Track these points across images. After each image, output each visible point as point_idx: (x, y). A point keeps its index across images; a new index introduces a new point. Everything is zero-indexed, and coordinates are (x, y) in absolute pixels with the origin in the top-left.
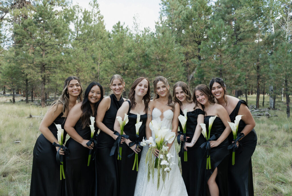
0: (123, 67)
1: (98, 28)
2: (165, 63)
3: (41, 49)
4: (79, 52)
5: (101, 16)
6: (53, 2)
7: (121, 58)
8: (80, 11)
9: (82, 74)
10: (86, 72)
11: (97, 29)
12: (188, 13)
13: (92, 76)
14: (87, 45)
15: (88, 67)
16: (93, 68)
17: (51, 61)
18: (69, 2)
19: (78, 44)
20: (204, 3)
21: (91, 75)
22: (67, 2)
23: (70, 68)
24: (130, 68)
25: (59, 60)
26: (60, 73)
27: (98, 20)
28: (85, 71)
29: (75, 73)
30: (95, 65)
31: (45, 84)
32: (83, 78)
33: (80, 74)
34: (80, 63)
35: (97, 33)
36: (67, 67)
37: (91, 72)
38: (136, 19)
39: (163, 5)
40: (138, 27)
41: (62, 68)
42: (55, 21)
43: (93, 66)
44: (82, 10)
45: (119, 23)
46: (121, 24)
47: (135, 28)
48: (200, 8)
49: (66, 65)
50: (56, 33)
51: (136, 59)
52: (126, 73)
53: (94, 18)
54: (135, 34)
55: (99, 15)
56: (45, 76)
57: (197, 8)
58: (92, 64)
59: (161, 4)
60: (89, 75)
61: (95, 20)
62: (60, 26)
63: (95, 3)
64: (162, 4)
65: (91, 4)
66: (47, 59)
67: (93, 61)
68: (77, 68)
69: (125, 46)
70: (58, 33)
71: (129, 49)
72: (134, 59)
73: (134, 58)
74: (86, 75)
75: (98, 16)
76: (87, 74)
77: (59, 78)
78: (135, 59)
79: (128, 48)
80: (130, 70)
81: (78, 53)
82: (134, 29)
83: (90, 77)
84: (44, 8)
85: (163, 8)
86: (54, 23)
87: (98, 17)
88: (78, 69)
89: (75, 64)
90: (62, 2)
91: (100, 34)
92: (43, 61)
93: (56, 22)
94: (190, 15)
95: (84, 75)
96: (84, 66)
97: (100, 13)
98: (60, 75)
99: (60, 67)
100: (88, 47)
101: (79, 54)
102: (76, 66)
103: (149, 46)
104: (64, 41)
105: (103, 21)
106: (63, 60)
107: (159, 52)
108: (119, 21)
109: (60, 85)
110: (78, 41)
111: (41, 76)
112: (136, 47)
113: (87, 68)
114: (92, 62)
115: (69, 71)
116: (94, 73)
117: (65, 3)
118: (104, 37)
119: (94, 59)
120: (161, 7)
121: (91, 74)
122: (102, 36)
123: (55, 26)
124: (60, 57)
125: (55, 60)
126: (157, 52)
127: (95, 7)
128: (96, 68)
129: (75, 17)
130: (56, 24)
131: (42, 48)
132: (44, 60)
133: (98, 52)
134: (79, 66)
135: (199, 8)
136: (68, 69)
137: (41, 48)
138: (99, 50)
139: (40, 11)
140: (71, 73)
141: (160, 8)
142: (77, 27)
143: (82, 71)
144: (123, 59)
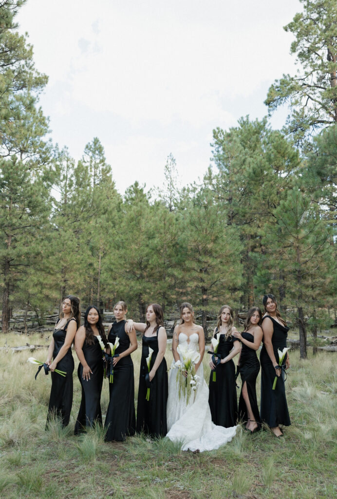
0: (140, 264)
1: (100, 194)
2: (208, 258)
3: (5, 235)
4: (67, 238)
5: (106, 167)
6: (25, 148)
7: (136, 250)
8: (71, 166)
9: (72, 276)
10: (78, 273)
11: (99, 196)
12: (255, 166)
13: (89, 279)
14: (81, 224)
15: (81, 263)
16: (91, 265)
17: (22, 255)
18: (52, 146)
19: (66, 224)
20: (283, 148)
21: (87, 277)
22: (49, 146)
23: (51, 266)
24: (152, 266)
25: (34, 253)
26: (35, 274)
27: (101, 174)
28: (76, 270)
29: (60, 275)
30: (93, 260)
31: (9, 294)
32: (73, 283)
33: (68, 275)
34: (68, 258)
35: (98, 202)
36: (48, 265)
37: (86, 272)
38: (169, 169)
39: (217, 146)
40: (174, 184)
41: (38, 266)
42: (29, 188)
43: (89, 261)
44: (73, 165)
45: (136, 184)
46: (140, 187)
47: (168, 185)
48: (277, 157)
49: (45, 261)
50: (31, 208)
51: (162, 251)
52: (145, 274)
53: (95, 172)
54: (168, 196)
55: (103, 165)
56: (10, 279)
57: (272, 156)
58: (88, 258)
59: (214, 145)
60: (82, 277)
61: (95, 175)
62: (37, 196)
63: (97, 145)
64: (216, 143)
65: (89, 147)
66: (14, 251)
67: (90, 253)
68: (63, 266)
69: (143, 229)
70: (33, 208)
71: (151, 232)
72: (158, 252)
73: (158, 249)
74: (78, 277)
75: (101, 167)
76: (80, 274)
77: (32, 284)
78: (160, 251)
79: (148, 230)
80: (152, 269)
81: (65, 240)
82: (167, 187)
83: (85, 280)
84: (14, 167)
85: (218, 151)
86: (28, 192)
87: (101, 169)
88: (65, 267)
89: (61, 259)
90: (41, 147)
91: (103, 205)
92: (8, 254)
93: (31, 189)
94: (260, 169)
95: (74, 278)
96: (75, 262)
97: (106, 162)
98: (35, 279)
99: (35, 263)
100: (82, 227)
101: (66, 242)
102: (62, 262)
103: (183, 230)
104: (43, 220)
105: (111, 175)
106: (41, 253)
107: (199, 239)
108: (136, 182)
109: (34, 295)
110: (65, 218)
111: (5, 280)
112: (162, 231)
113: (79, 264)
114: (89, 255)
115: (49, 271)
116: (92, 273)
117: (45, 147)
118: (109, 209)
119: (92, 249)
120: (213, 149)
121: (87, 275)
122: (106, 208)
123: (30, 196)
124: (36, 247)
125: (27, 254)
126: (196, 240)
127: (97, 152)
128: (95, 265)
129: (62, 177)
130: (32, 194)
131: (7, 233)
132: (10, 253)
133: (99, 236)
134: (66, 262)
135: (275, 156)
136: (47, 268)
137: (5, 232)
138: (100, 234)
139: (7, 172)
140: (52, 274)
141: (213, 152)
142: (64, 193)
143: (71, 271)
144: (140, 252)
